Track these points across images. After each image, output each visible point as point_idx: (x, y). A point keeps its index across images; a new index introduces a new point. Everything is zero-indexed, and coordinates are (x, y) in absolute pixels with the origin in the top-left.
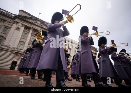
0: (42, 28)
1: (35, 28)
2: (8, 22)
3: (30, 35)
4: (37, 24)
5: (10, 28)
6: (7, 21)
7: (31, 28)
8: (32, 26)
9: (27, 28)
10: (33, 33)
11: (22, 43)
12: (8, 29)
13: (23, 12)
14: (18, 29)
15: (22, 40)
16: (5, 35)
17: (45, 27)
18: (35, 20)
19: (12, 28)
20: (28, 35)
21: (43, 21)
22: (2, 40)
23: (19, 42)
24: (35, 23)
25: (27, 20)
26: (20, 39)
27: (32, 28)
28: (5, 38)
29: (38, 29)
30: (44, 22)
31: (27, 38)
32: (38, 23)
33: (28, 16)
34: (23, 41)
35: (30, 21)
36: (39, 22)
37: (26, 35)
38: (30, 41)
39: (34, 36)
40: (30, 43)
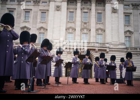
2: (43, 2)
3: (79, 11)
5: (48, 10)
6: (41, 2)
10: (84, 6)
11: (71, 31)
12: (46, 14)
14: (58, 8)
15: (70, 25)
16: (45, 25)
19: (50, 10)
20: (76, 14)
22: (44, 33)
23: (66, 30)
26: (66, 25)
28: (47, 30)
31: (75, 20)
34: (71, 28)
37: (73, 15)
38: (82, 24)
39: (87, 12)
40: (83, 27)
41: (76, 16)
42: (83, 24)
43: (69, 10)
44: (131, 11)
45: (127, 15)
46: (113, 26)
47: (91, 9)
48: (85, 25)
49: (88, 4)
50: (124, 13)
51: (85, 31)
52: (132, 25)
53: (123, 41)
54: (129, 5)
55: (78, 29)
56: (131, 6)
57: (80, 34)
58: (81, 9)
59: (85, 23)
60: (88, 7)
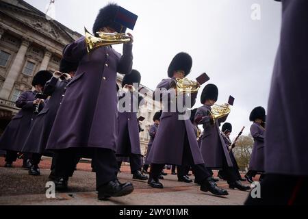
0: (58, 43)
1: (36, 41)
3: (20, 58)
4: (42, 31)
7: (24, 39)
8: (28, 35)
9: (9, 37)
10: (30, 54)
17: (65, 42)
18: (37, 18)
20: (13, 58)
21: (59, 24)
24: (37, 28)
25: (10, 14)
27: (27, 40)
29: (43, 45)
31: (9, 67)
32: (45, 30)
35: (22, 19)
36: (47, 27)
37: (8, 58)
38: (19, 75)
39: (34, 64)
40: (20, 80)
41: (12, 62)
42: (21, 76)
47: (41, 62)
48: (25, 80)
49: (39, 54)
51: (22, 87)
55: (10, 81)
57: (11, 89)
58: (25, 56)
59: (26, 77)
60: (38, 57)
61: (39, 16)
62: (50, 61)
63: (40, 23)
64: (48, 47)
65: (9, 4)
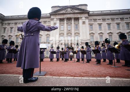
0: (74, 13)
1: (68, 17)
3: (65, 25)
4: (68, 12)
7: (64, 18)
8: (65, 16)
9: (61, 20)
10: (68, 22)
11: (62, 35)
13: (54, 8)
18: (65, 9)
22: (49, 37)
23: (59, 34)
29: (70, 17)
30: (74, 6)
33: (59, 8)
34: (62, 33)
36: (69, 10)
38: (67, 31)
39: (70, 25)
43: (61, 25)
44: (93, 23)
45: (91, 25)
46: (83, 31)
48: (69, 32)
50: (89, 24)
51: (69, 34)
52: (94, 30)
53: (89, 38)
54: (92, 20)
55: (65, 34)
56: (93, 20)
58: (67, 24)
59: (69, 30)
60: (71, 22)
61: (66, 8)
62: (74, 21)
63: (67, 10)
64: (72, 17)
65: (58, 10)
